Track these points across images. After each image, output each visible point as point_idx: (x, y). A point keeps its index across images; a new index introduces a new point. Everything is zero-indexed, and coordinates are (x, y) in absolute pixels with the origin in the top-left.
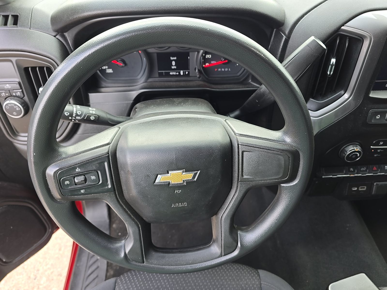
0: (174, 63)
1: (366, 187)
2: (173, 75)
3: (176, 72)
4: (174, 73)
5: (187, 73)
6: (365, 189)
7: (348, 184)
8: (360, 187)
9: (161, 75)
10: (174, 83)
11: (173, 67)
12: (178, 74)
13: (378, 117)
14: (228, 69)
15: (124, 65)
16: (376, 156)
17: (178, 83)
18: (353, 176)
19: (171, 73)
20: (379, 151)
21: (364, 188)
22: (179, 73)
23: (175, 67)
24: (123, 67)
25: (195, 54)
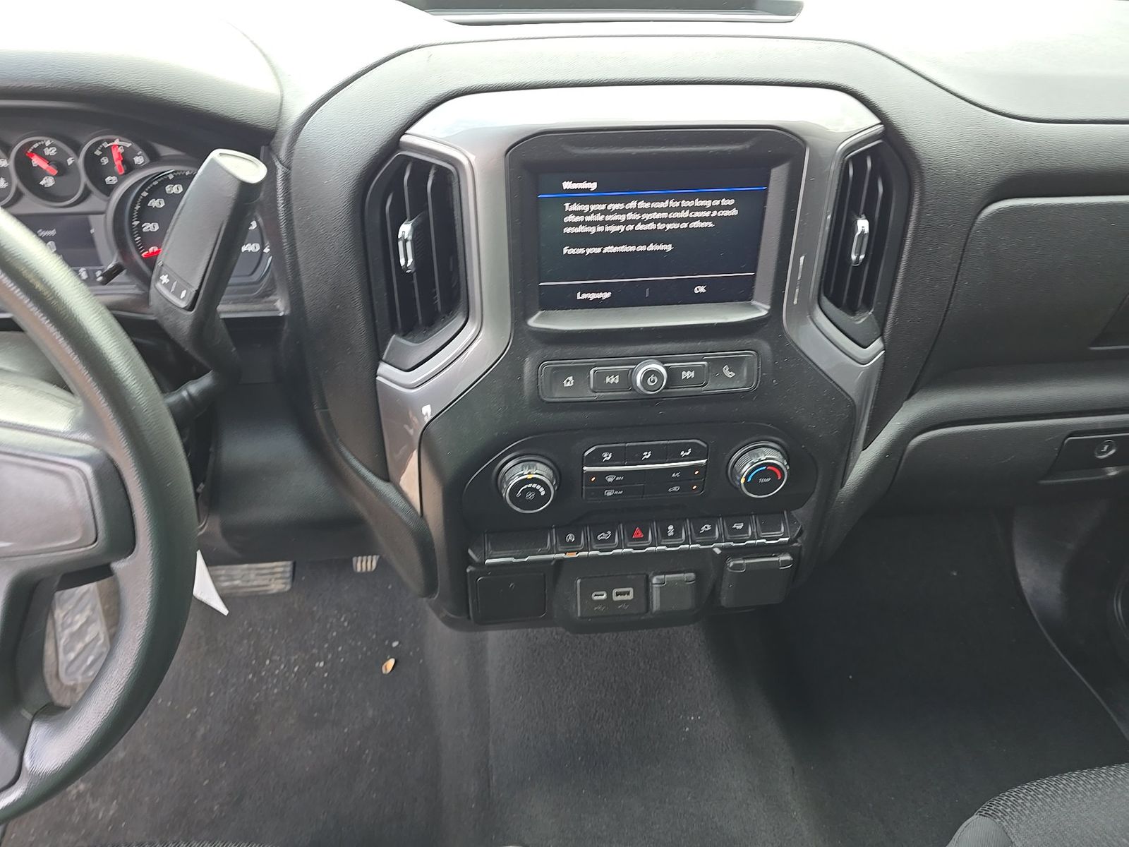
1: (631, 590)
5: (98, 273)
6: (630, 597)
7: (579, 581)
8: (615, 591)
13: (569, 382)
16: (609, 494)
18: (574, 555)
20: (610, 479)
21: (628, 593)
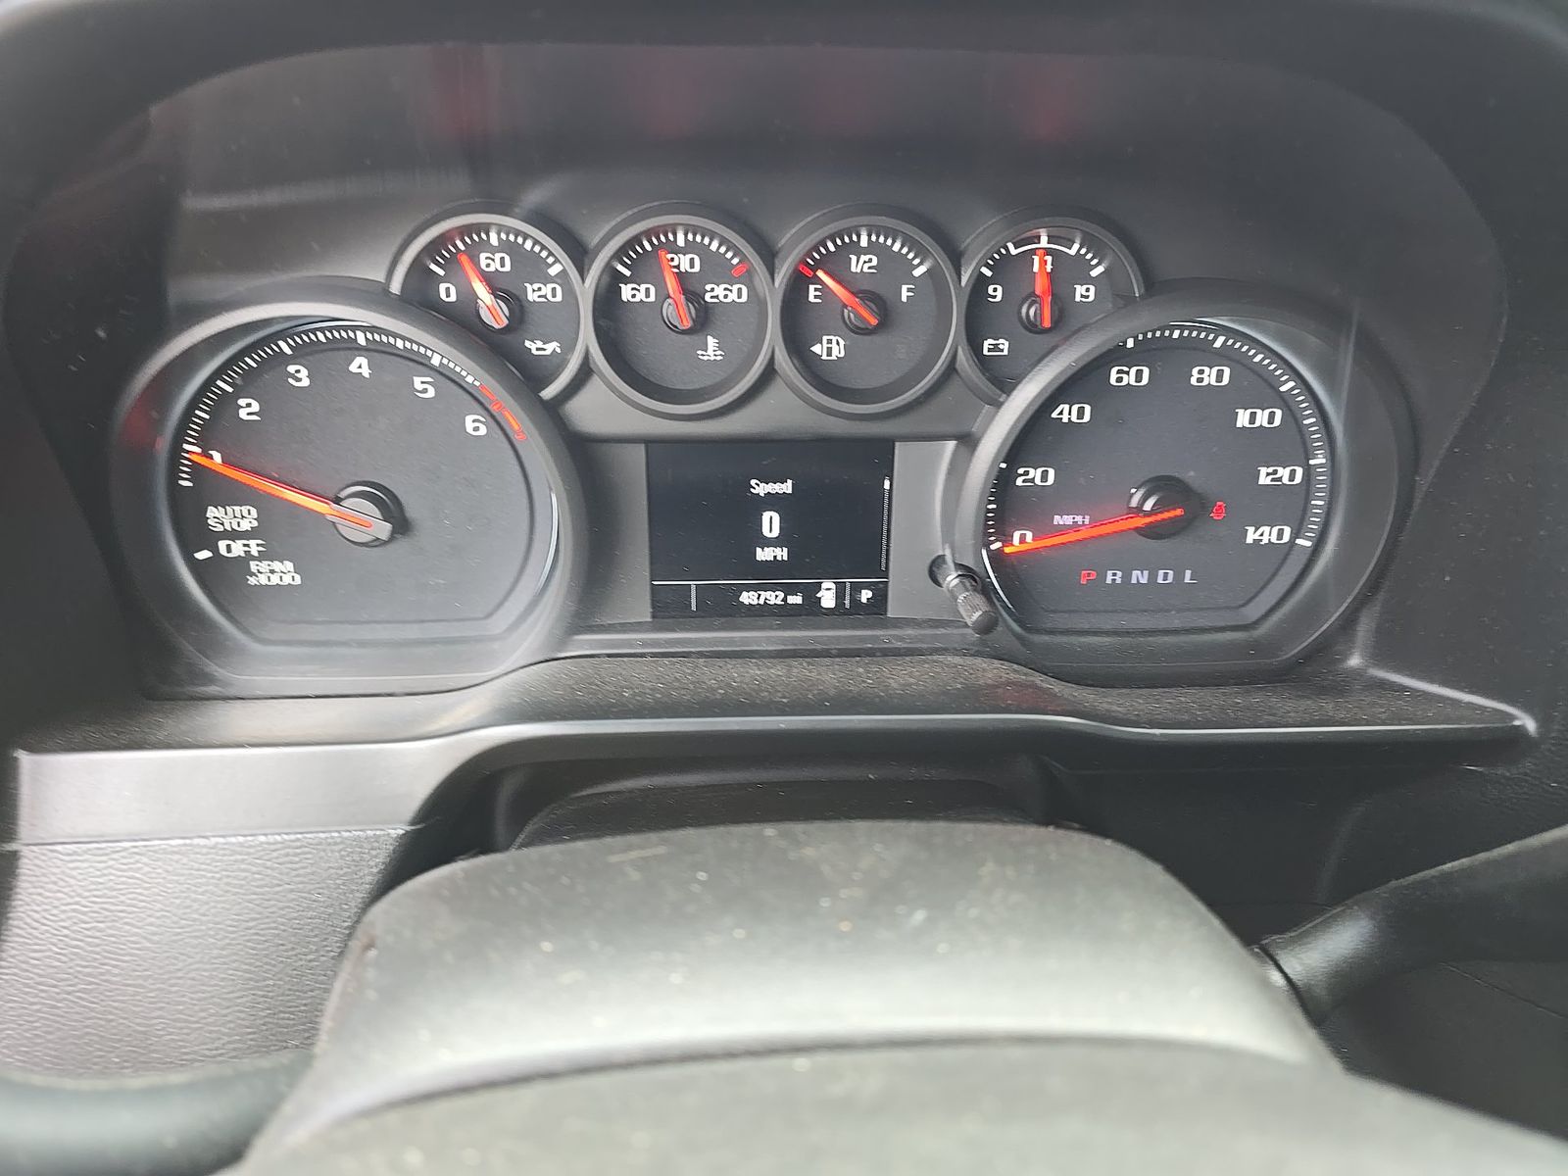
0: (771, 523)
2: (765, 610)
3: (789, 590)
4: (774, 598)
5: (866, 595)
9: (667, 609)
10: (777, 671)
11: (764, 554)
12: (796, 599)
14: (1179, 576)
15: (384, 529)
17: (801, 671)
19: (748, 598)
22: (811, 594)
23: (782, 554)
24: (377, 543)
25: (939, 454)
